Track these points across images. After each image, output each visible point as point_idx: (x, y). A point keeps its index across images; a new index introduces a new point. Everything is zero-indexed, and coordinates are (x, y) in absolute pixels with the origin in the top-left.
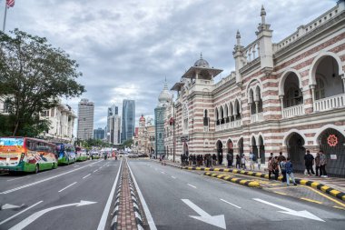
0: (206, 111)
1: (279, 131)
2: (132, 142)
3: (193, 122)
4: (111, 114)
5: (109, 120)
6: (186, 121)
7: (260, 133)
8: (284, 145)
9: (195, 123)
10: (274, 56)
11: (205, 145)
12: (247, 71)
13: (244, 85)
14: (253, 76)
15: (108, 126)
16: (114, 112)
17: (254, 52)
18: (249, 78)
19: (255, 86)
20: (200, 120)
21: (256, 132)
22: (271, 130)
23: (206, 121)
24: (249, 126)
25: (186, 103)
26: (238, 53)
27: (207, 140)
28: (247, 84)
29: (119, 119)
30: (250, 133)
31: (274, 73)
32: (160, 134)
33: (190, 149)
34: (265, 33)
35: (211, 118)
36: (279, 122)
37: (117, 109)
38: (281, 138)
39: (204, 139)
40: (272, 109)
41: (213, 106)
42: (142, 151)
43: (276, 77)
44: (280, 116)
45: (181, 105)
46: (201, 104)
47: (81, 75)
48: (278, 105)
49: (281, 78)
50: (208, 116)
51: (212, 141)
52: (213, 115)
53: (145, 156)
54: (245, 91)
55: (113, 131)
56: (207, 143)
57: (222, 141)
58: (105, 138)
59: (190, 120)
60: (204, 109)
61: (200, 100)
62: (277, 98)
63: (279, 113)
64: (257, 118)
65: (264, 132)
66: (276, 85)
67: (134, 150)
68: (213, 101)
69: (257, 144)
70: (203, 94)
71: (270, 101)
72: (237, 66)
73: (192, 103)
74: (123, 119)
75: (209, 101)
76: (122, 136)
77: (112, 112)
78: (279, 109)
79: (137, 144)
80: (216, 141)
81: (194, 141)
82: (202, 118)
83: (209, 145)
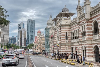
0: (67, 33)
1: (92, 44)
2: (33, 45)
3: (61, 38)
4: (20, 28)
5: (19, 32)
6: (58, 37)
7: (85, 45)
8: (93, 50)
9: (61, 39)
10: (90, 13)
11: (66, 49)
12: (81, 18)
13: (80, 24)
14: (83, 20)
15: (18, 35)
16: (22, 27)
17: (84, 10)
18: (82, 21)
19: (84, 25)
20: (64, 37)
21: (84, 44)
22: (88, 44)
23: (67, 38)
24: (81, 42)
25: (58, 28)
26: (78, 10)
27: (67, 47)
28: (81, 23)
29: (25, 31)
30: (81, 45)
31: (90, 20)
32: (48, 42)
33: (59, 51)
34: (87, 3)
35: (69, 36)
36: (91, 41)
37: (24, 25)
38: (92, 47)
39: (65, 46)
40: (89, 35)
41: (70, 31)
42: (39, 51)
43: (91, 22)
44: (92, 38)
45: (56, 29)
46: (64, 30)
47: (8, 16)
48: (91, 34)
49: (93, 23)
50: (68, 36)
51: (69, 47)
52: (70, 35)
53: (40, 53)
54: (80, 26)
55: (21, 38)
56: (67, 48)
57: (73, 47)
58: (16, 43)
59: (60, 37)
60: (66, 32)
61: (64, 28)
62: (91, 31)
63: (91, 37)
64: (84, 39)
65: (86, 44)
66: (91, 25)
67: (34, 50)
68: (70, 28)
69: (84, 49)
70: (66, 25)
71: (88, 32)
72: (78, 15)
73: (60, 29)
74: (28, 31)
75: (68, 28)
76: (27, 41)
77: (20, 27)
78: (92, 35)
79: (36, 46)
80: (71, 47)
81: (61, 47)
82: (64, 36)
83: (68, 49)
